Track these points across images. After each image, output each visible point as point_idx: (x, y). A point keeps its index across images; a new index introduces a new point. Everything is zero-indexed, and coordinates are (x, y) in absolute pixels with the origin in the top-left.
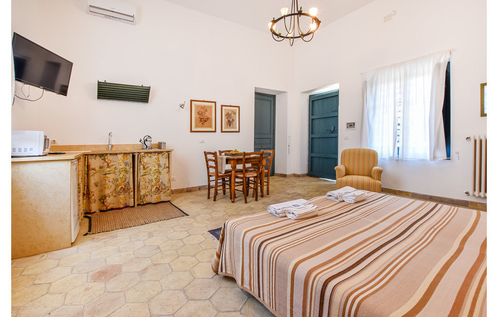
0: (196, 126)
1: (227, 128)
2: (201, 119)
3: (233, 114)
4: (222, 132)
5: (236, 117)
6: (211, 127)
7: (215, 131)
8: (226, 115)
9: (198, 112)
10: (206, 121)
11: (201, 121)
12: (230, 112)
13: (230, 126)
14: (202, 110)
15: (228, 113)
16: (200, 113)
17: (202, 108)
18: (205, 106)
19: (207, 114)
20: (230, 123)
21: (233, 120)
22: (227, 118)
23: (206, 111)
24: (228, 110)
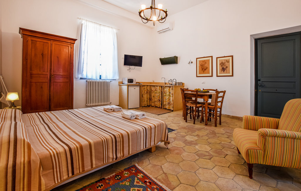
0: (200, 73)
1: (221, 73)
2: (202, 68)
3: (226, 63)
4: (217, 76)
5: (229, 65)
6: (209, 73)
7: (212, 76)
8: (220, 64)
9: (201, 65)
10: (205, 70)
11: (202, 70)
12: (224, 62)
13: (224, 72)
14: (203, 63)
15: (222, 62)
16: (202, 65)
17: (203, 62)
18: (205, 61)
19: (206, 65)
20: (223, 70)
21: (227, 67)
22: (222, 66)
23: (206, 63)
24: (222, 60)
